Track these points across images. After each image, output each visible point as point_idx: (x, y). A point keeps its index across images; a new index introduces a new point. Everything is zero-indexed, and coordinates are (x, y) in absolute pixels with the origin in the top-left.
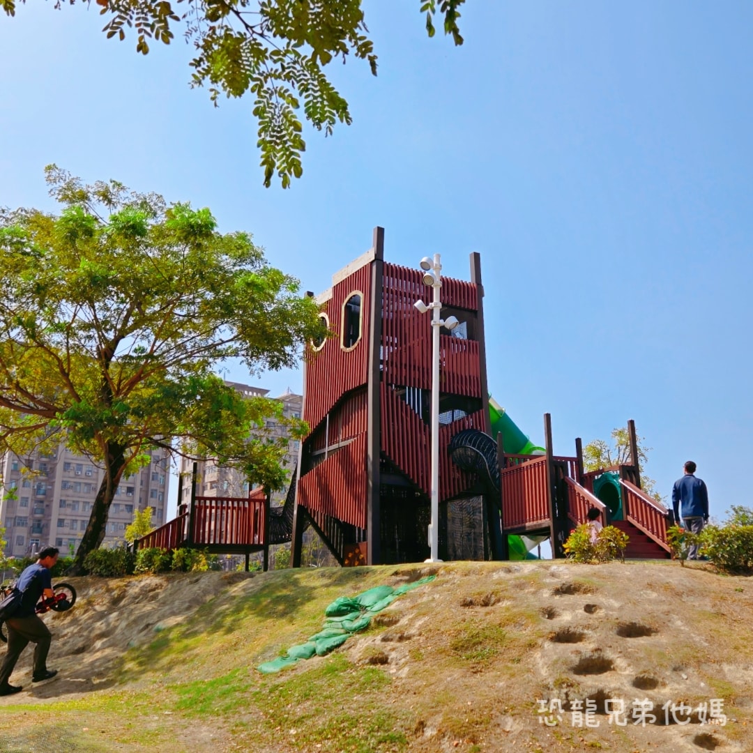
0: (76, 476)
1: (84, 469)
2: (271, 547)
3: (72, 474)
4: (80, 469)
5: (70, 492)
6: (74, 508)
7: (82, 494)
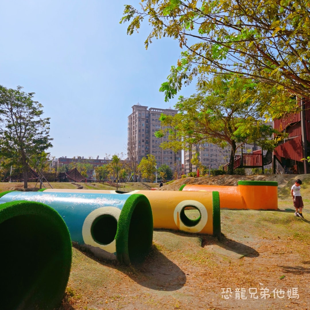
0: (156, 144)
1: (158, 142)
2: (264, 166)
3: (155, 143)
4: (157, 142)
5: (155, 148)
6: (156, 153)
7: (158, 149)
